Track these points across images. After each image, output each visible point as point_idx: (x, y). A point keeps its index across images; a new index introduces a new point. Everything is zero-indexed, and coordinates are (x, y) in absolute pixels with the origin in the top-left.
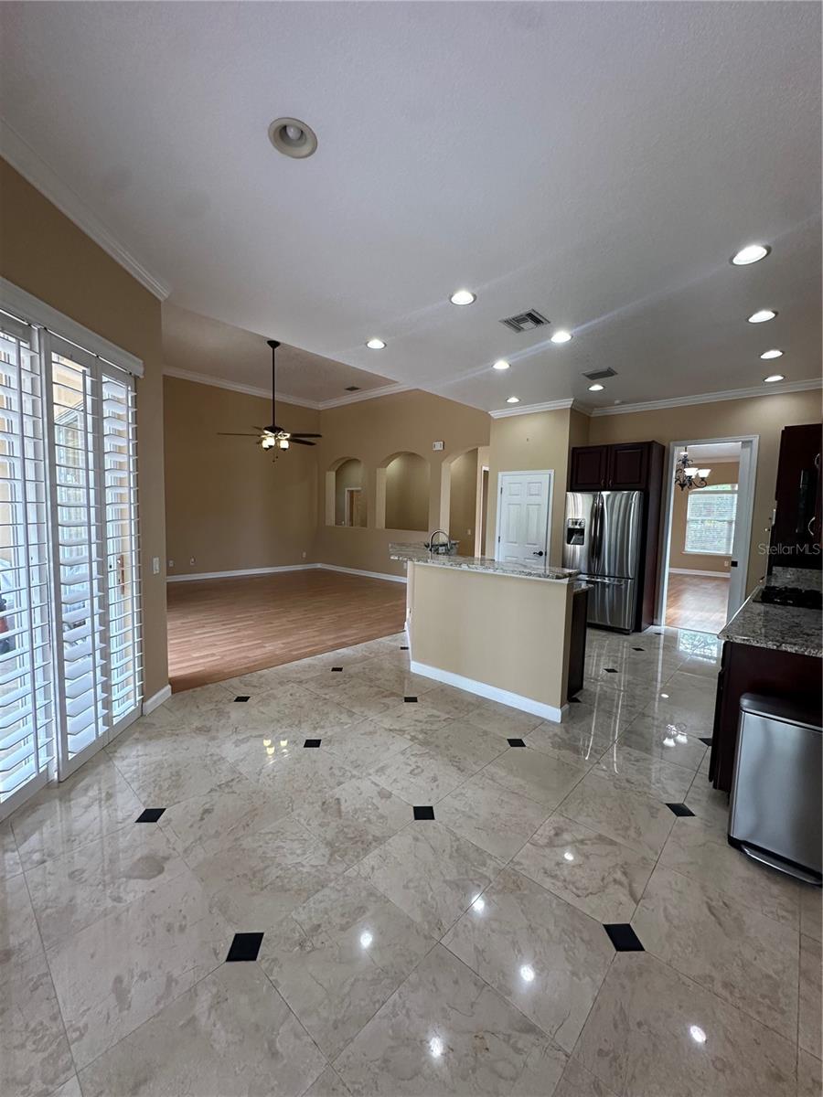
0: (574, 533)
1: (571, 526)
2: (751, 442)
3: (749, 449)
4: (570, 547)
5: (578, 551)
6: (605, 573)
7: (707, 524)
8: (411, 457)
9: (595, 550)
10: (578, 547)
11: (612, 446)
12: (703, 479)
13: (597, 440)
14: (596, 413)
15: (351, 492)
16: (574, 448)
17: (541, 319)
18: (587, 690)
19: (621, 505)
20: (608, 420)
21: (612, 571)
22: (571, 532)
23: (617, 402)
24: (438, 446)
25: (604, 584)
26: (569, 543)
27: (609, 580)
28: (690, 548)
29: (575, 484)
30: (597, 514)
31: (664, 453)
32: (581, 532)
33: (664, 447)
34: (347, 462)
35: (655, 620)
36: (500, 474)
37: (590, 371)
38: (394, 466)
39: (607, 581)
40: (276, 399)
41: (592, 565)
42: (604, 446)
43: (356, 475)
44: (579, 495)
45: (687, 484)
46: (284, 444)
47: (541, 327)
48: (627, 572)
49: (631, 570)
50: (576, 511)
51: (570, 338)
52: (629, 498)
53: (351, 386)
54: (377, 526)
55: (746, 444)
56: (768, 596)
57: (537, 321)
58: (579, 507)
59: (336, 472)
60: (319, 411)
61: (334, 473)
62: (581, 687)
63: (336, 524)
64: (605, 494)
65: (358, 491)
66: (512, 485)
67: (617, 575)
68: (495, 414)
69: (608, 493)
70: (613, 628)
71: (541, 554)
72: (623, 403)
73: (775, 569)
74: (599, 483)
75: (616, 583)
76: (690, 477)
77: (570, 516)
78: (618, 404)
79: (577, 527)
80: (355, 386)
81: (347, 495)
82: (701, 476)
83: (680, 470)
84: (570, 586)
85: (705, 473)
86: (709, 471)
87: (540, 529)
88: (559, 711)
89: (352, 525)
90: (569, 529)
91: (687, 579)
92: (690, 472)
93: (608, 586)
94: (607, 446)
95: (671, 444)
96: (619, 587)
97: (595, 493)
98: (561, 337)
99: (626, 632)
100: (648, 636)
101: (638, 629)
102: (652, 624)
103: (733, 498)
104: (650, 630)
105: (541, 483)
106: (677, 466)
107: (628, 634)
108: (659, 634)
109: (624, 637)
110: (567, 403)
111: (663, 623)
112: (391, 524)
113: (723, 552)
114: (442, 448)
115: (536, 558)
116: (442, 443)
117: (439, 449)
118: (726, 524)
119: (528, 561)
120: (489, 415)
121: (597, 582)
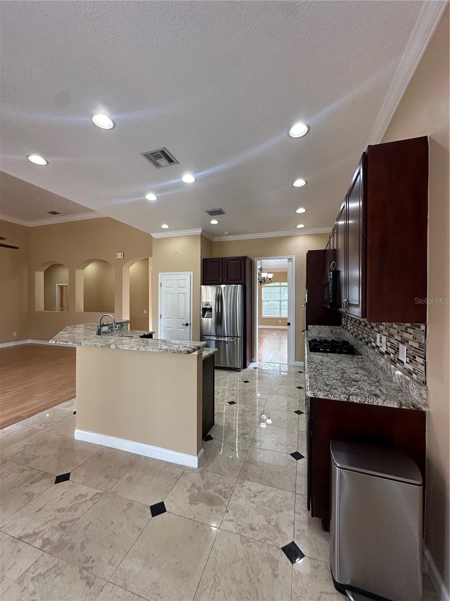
0: (206, 310)
1: (204, 307)
2: (292, 259)
3: (291, 263)
4: (204, 319)
5: (209, 322)
6: (225, 334)
7: (271, 302)
8: (103, 262)
9: (219, 321)
10: (210, 319)
11: (225, 258)
12: (270, 279)
13: (216, 255)
14: (215, 239)
15: (61, 287)
16: (204, 259)
17: (173, 159)
18: (217, 425)
19: (232, 292)
20: (222, 244)
21: (229, 334)
22: (205, 310)
23: (226, 233)
24: (119, 256)
25: (225, 341)
26: (203, 317)
27: (228, 339)
28: (264, 315)
29: (206, 281)
30: (219, 299)
31: (252, 264)
32: (211, 310)
33: (252, 261)
34: (52, 266)
35: (253, 359)
36: (160, 274)
37: (210, 209)
38: (91, 269)
39: (226, 339)
41: (218, 330)
43: (63, 276)
44: (209, 287)
45: (263, 281)
47: (173, 167)
48: (237, 334)
49: (239, 332)
50: (207, 297)
51: (194, 180)
52: (235, 289)
53: (52, 211)
54: (78, 311)
55: (290, 260)
56: (315, 346)
57: (170, 161)
58: (209, 294)
59: (45, 273)
60: (30, 228)
61: (43, 273)
62: (213, 424)
63: (45, 310)
64: (223, 286)
65: (66, 286)
66: (167, 281)
67: (232, 336)
68: (155, 236)
69: (224, 286)
70: (232, 368)
71: (187, 325)
72: (229, 234)
73: (309, 326)
74: (219, 280)
75: (231, 340)
76: (264, 278)
77: (204, 300)
78: (227, 235)
79: (208, 307)
80: (57, 211)
81: (57, 290)
82: (269, 277)
83: (260, 274)
84: (199, 356)
85: (271, 276)
86: (272, 274)
87: (186, 309)
88: (196, 459)
89: (62, 310)
90: (203, 309)
91: (264, 331)
92: (264, 275)
93: (227, 343)
94: (222, 259)
95: (255, 258)
96: (233, 342)
97: (217, 286)
98: (188, 178)
99: (238, 370)
100: (250, 371)
101: (245, 366)
102: (252, 362)
103: (281, 289)
104: (251, 366)
105: (185, 280)
106: (258, 271)
107: (240, 371)
108: (256, 368)
109: (238, 373)
110: (199, 231)
111: (257, 360)
112: (86, 309)
113: (278, 316)
114: (122, 257)
115: (184, 327)
116: (122, 254)
117: (121, 257)
118: (279, 302)
119: (179, 329)
120: (151, 236)
121: (221, 341)
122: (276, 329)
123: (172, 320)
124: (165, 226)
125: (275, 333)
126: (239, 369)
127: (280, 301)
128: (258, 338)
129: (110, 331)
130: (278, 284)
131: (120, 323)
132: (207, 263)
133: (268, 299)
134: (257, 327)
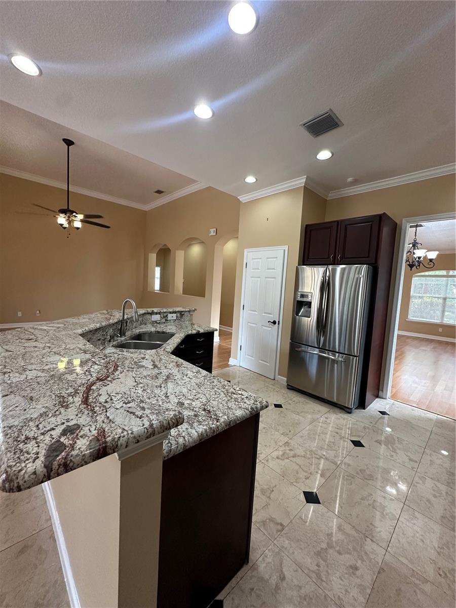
0: (302, 305)
1: (300, 298)
4: (299, 319)
6: (335, 348)
7: (426, 300)
9: (321, 323)
10: (307, 319)
11: (342, 221)
13: (331, 217)
14: (332, 196)
16: (306, 225)
19: (349, 279)
20: (342, 202)
22: (300, 304)
23: (350, 180)
24: (212, 232)
26: (298, 314)
27: (334, 355)
28: (412, 317)
29: (307, 258)
30: (326, 286)
31: (396, 231)
32: (309, 304)
33: (395, 223)
35: (380, 392)
36: (246, 251)
39: (330, 356)
40: (70, 190)
42: (335, 221)
45: (415, 265)
46: (78, 224)
49: (357, 346)
50: (305, 285)
52: (357, 272)
54: (176, 292)
58: (307, 280)
60: (146, 211)
61: (155, 254)
66: (255, 260)
67: (346, 353)
68: (243, 198)
71: (274, 323)
72: (356, 182)
74: (329, 257)
75: (340, 359)
76: (419, 258)
77: (302, 289)
79: (305, 300)
82: (430, 257)
83: (410, 252)
85: (432, 255)
86: (437, 253)
87: (274, 300)
90: (298, 302)
92: (419, 253)
94: (338, 222)
95: (403, 220)
97: (325, 267)
99: (349, 411)
100: (371, 417)
101: (362, 404)
102: (377, 396)
103: (448, 280)
104: (376, 406)
105: (276, 258)
106: (407, 246)
107: (350, 413)
108: (383, 413)
109: (346, 416)
110: (301, 181)
111: (389, 394)
112: (186, 291)
113: (436, 320)
114: (215, 234)
115: (271, 326)
116: (215, 229)
117: (213, 234)
118: (441, 301)
119: (264, 328)
120: (239, 199)
121: (328, 358)
122: (432, 341)
123: (256, 313)
124: (250, 179)
125: (428, 348)
126: (349, 408)
127: (445, 299)
128: (397, 351)
129: (164, 320)
130: (444, 273)
131: (178, 312)
132: (311, 231)
133: (420, 295)
134: (396, 332)
